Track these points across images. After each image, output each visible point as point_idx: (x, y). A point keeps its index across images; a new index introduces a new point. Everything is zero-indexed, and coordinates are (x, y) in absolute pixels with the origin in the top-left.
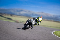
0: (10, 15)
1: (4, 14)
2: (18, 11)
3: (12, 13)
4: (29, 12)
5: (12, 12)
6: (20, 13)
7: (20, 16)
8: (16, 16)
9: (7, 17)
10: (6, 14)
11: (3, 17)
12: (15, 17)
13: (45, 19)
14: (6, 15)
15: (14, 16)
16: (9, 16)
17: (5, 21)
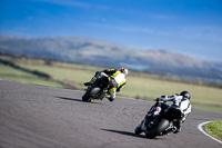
0: (42, 62)
1: (20, 57)
2: (72, 47)
3: (49, 54)
4: (114, 49)
5: (52, 48)
6: (80, 55)
7: (79, 66)
8: (65, 65)
9: (33, 68)
10: (27, 58)
11: (18, 68)
12: (61, 67)
13: (175, 77)
14: (30, 61)
15: (59, 64)
16: (38, 64)
17: (24, 81)
